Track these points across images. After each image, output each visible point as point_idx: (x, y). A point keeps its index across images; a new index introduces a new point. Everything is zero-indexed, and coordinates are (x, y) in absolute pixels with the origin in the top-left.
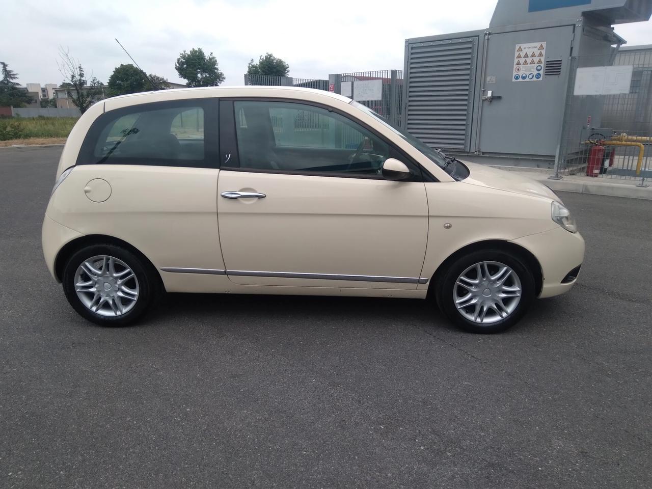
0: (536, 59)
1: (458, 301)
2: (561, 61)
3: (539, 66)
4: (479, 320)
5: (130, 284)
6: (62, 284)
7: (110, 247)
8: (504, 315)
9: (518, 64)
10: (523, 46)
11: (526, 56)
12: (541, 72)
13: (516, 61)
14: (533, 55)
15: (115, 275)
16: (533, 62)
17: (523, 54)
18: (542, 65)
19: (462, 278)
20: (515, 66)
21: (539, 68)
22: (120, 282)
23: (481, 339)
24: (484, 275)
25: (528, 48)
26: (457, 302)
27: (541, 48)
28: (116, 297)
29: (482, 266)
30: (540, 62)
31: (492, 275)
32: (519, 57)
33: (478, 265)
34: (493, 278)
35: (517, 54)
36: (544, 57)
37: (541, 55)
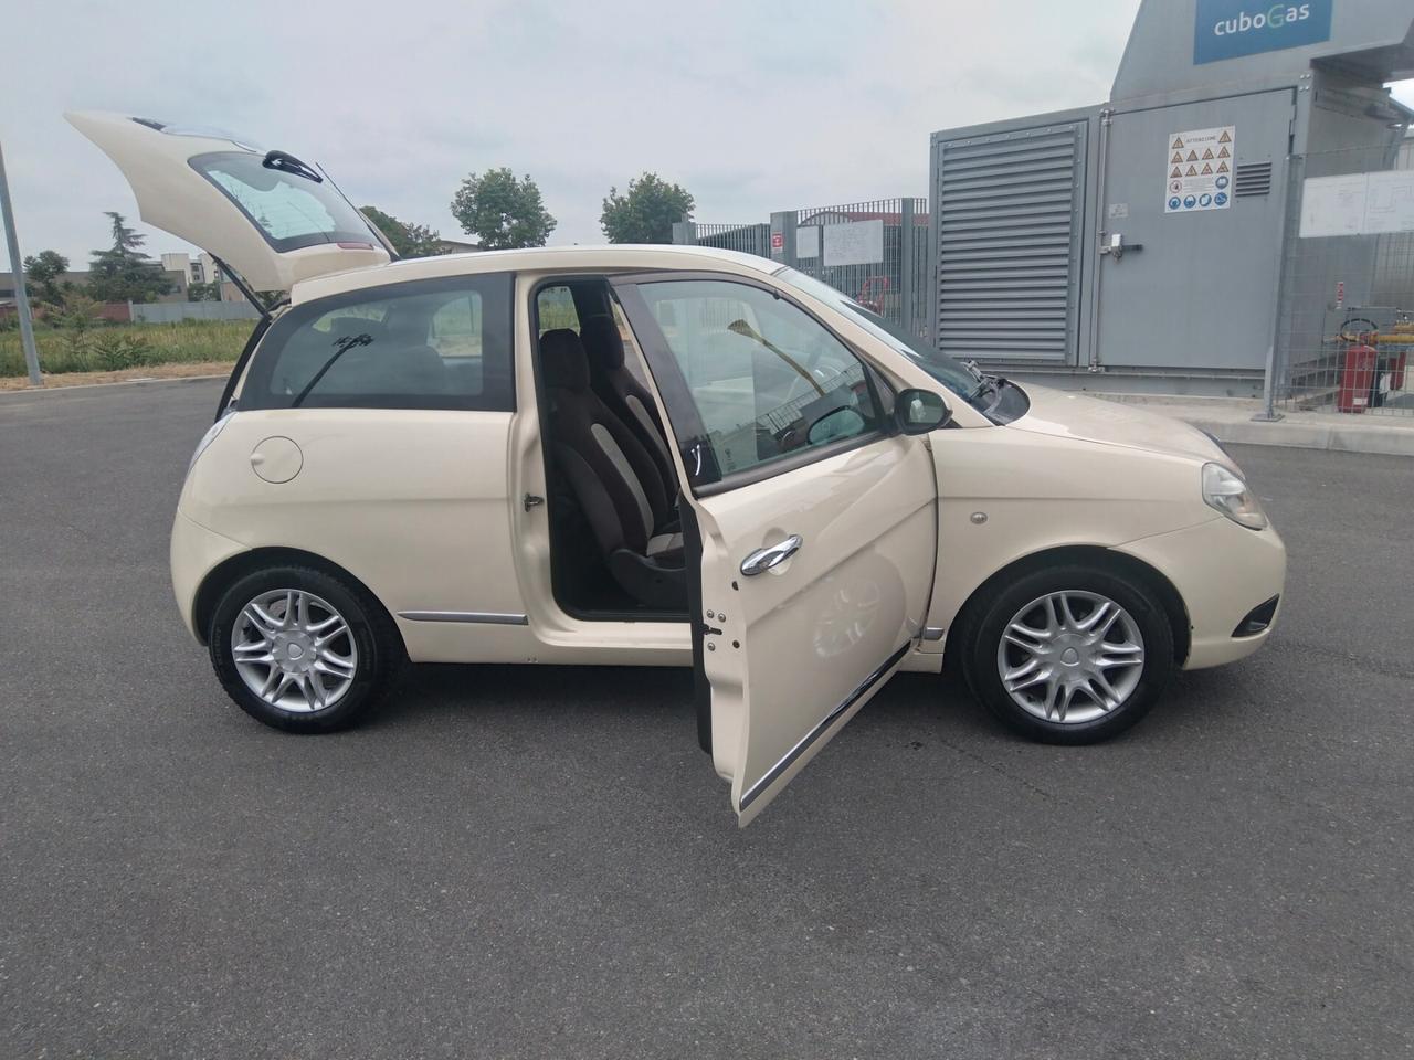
0: (1215, 164)
1: (1008, 675)
2: (1270, 164)
3: (1222, 177)
4: (1055, 716)
5: (340, 647)
6: (207, 648)
7: (300, 571)
8: (1111, 705)
9: (1176, 174)
10: (1185, 136)
11: (1193, 157)
12: (1228, 191)
13: (1171, 169)
14: (1208, 156)
15: (310, 628)
16: (1207, 170)
17: (1185, 154)
18: (1229, 175)
19: (1015, 626)
20: (1169, 180)
21: (1222, 182)
22: (319, 642)
23: (1061, 754)
24: (1061, 619)
25: (1196, 140)
26: (1007, 677)
27: (1225, 138)
28: (312, 671)
29: (1057, 602)
30: (1223, 168)
31: (1078, 619)
32: (1178, 160)
33: (1048, 598)
34: (1081, 626)
35: (1172, 154)
36: (1232, 157)
37: (1224, 154)
